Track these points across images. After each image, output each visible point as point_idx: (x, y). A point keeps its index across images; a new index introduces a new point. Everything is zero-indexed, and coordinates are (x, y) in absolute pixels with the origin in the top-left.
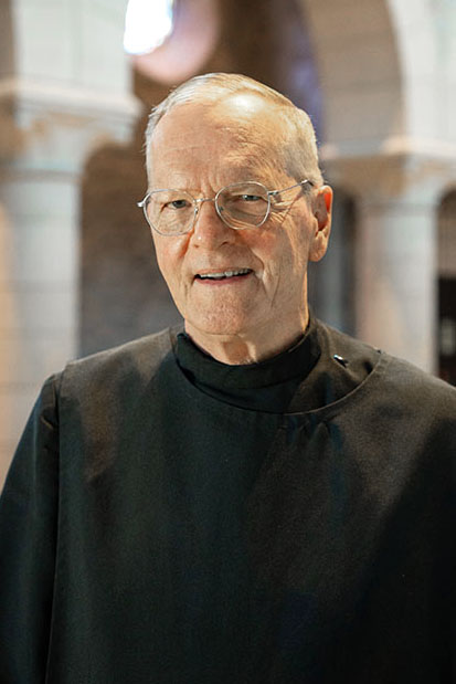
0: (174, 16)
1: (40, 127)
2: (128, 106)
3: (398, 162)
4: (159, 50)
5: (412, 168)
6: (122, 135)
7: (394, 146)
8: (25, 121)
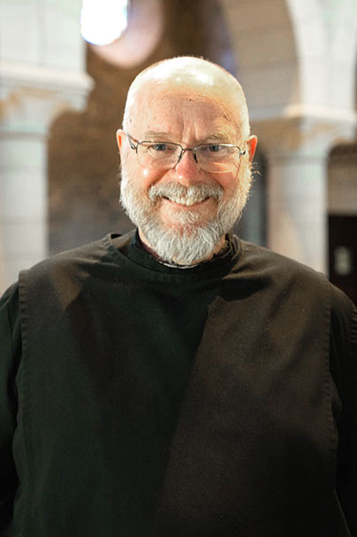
1: (14, 99)
2: (83, 81)
4: (117, 41)
8: (2, 93)
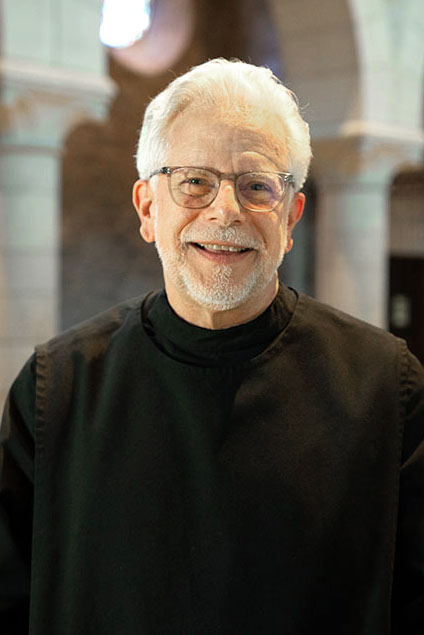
0: (152, 12)
2: (104, 85)
5: (366, 149)
7: (350, 128)
8: (9, 98)
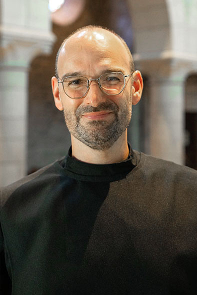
1: (11, 47)
2: (50, 37)
3: (168, 62)
6: (47, 50)
8: (5, 44)
